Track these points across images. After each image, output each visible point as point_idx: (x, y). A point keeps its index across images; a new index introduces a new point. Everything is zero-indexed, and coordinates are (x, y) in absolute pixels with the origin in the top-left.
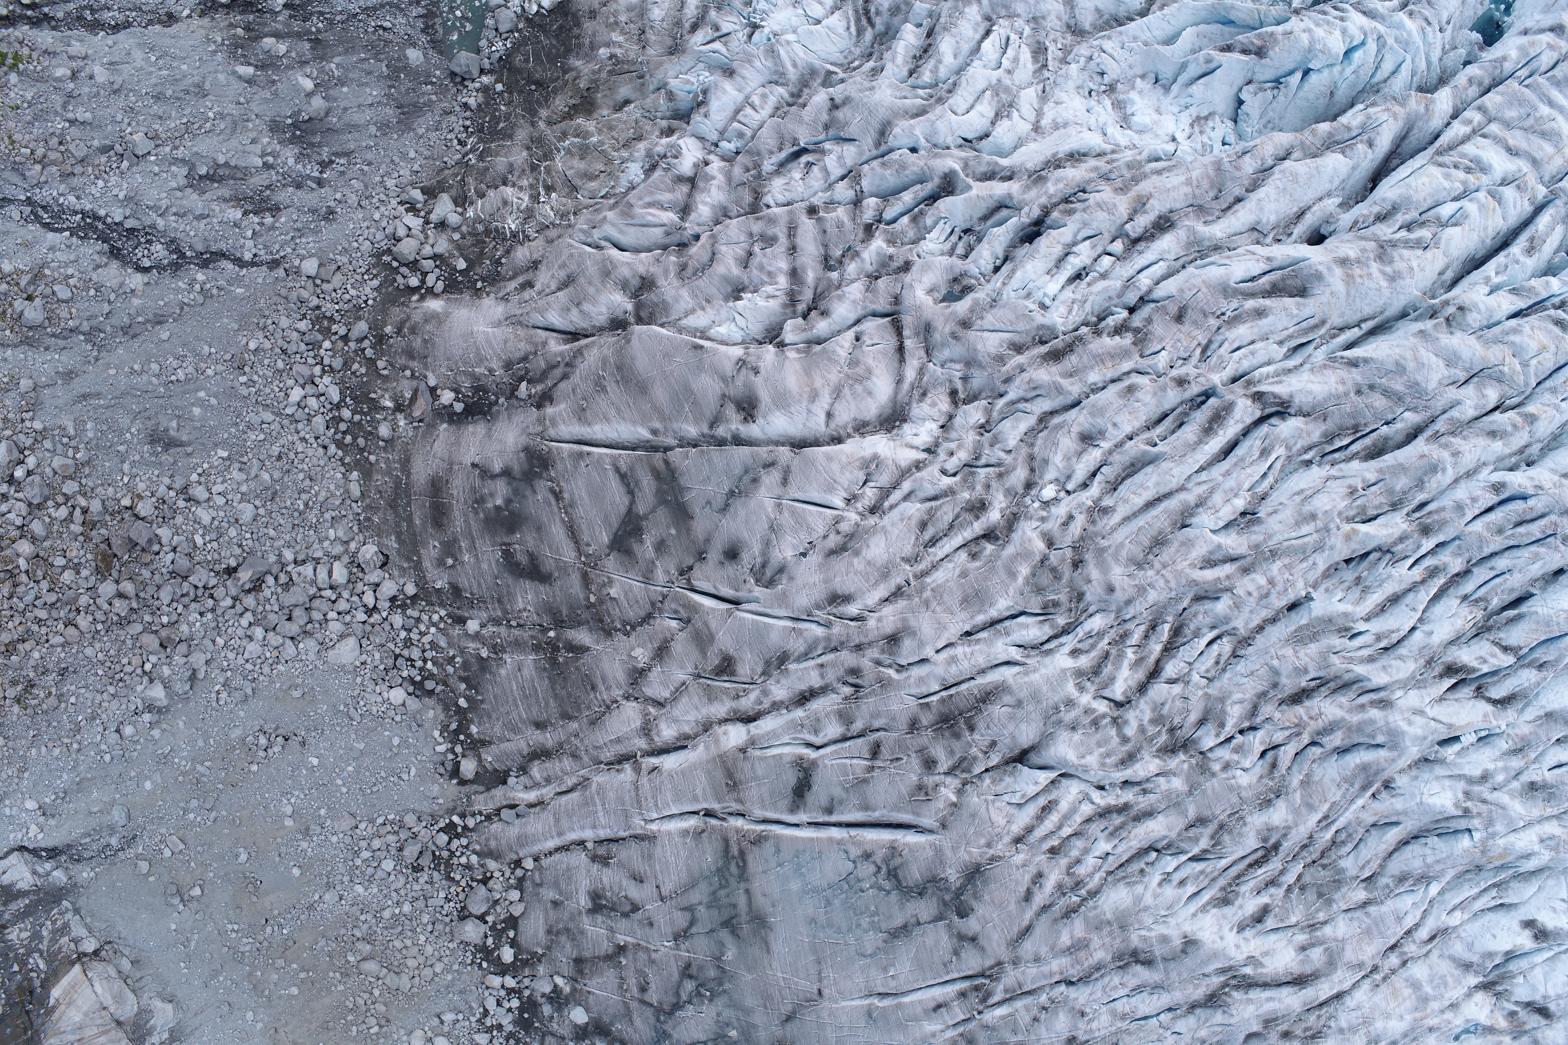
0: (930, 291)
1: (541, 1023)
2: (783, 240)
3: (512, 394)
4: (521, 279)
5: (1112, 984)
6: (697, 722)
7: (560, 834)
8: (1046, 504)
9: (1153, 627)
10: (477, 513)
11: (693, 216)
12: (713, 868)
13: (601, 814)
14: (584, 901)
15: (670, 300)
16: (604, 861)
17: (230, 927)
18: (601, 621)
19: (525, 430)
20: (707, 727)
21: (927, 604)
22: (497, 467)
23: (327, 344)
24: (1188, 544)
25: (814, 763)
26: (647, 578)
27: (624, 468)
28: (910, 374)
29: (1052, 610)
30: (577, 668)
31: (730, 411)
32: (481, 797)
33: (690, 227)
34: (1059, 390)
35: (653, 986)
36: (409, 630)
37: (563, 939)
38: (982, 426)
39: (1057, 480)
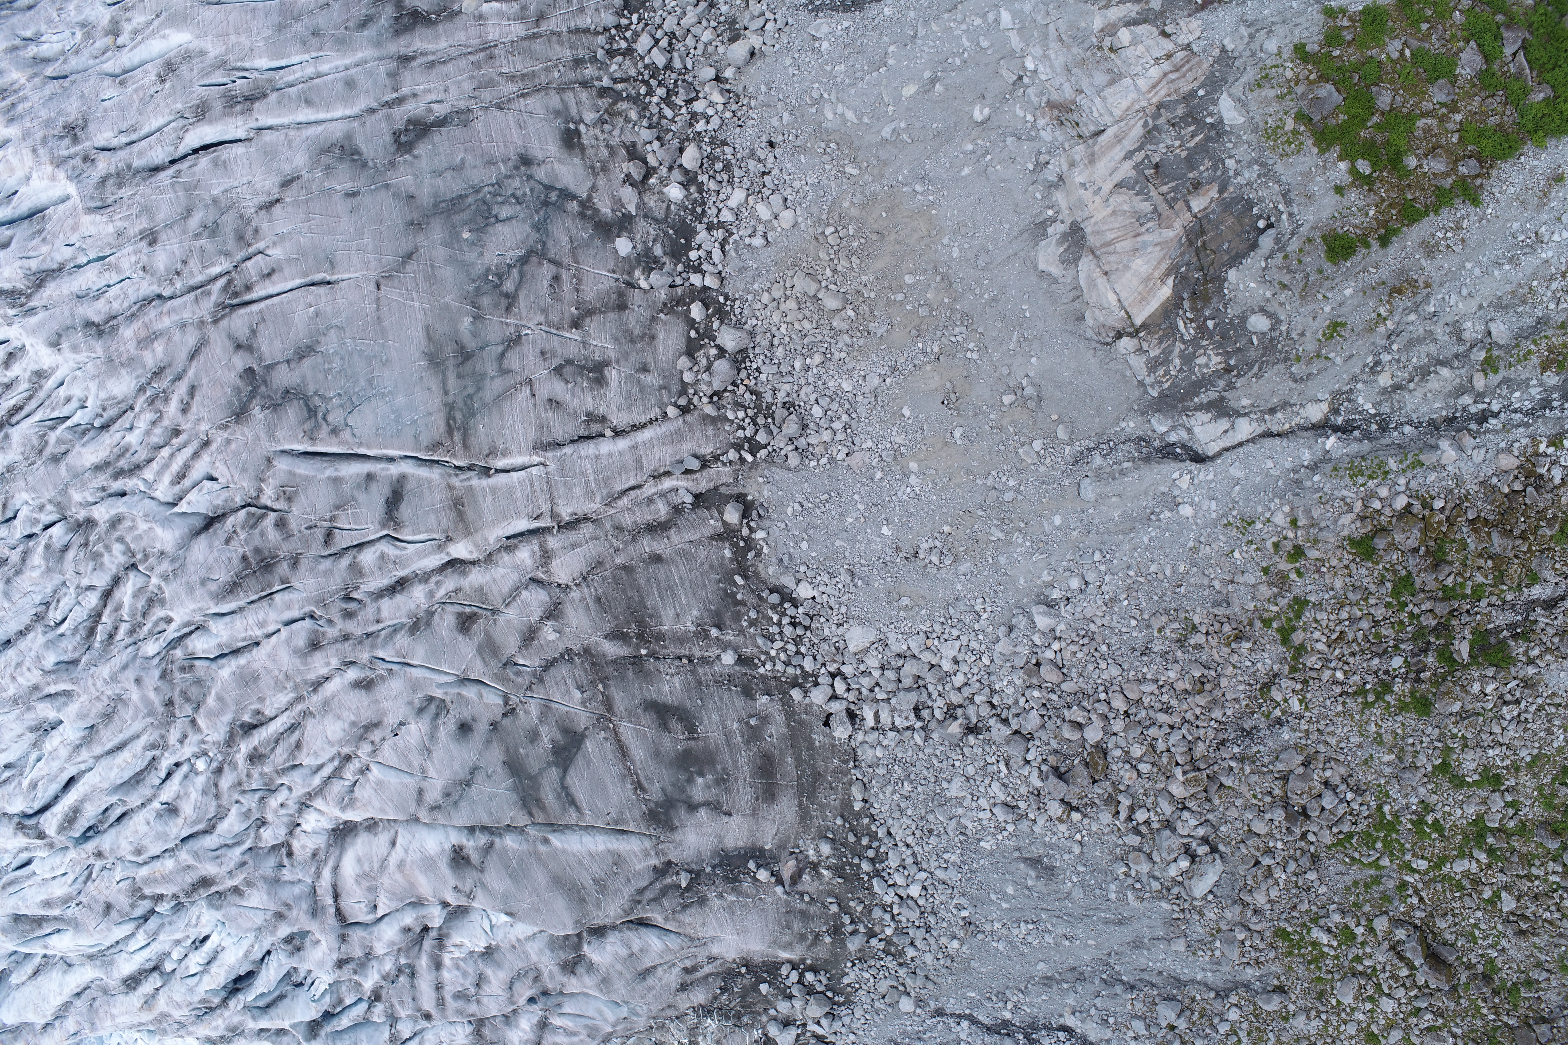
0: (318, 942)
1: (666, 234)
2: (448, 997)
3: (697, 876)
4: (699, 975)
5: (119, 301)
6: (496, 565)
7: (635, 447)
8: (205, 753)
9: (111, 636)
10: (724, 769)
11: (535, 1020)
12: (478, 416)
13: (590, 471)
14: (612, 375)
15: (547, 952)
16: (592, 418)
17: (975, 356)
18: (593, 664)
19: (679, 844)
20: (489, 558)
21: (287, 677)
22: (703, 813)
23: (889, 931)
24: (82, 716)
25: (383, 526)
26: (546, 707)
27: (572, 810)
28: (327, 873)
29: (186, 663)
30: (616, 618)
31: (475, 858)
32: (723, 480)
33: (537, 1011)
34: (196, 855)
35: (546, 283)
36: (798, 652)
37: (637, 331)
38: (264, 823)
39: (197, 773)
